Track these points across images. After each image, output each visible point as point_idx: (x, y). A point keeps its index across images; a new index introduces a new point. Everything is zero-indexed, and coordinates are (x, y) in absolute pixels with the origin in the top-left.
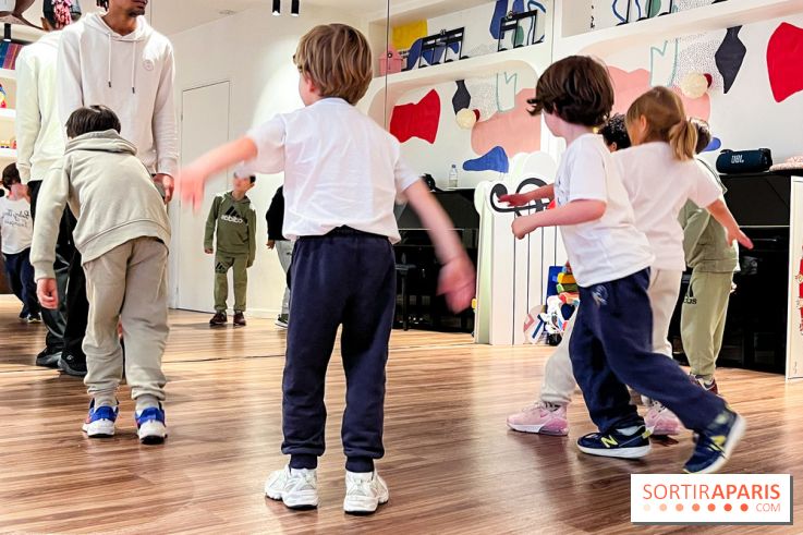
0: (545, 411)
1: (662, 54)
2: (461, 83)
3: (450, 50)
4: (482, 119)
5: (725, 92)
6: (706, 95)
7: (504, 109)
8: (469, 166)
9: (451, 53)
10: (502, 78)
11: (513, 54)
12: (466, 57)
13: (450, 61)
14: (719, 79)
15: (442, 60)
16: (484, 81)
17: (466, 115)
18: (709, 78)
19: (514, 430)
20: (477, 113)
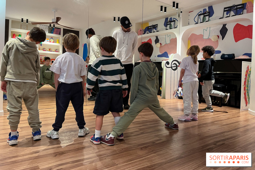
0: (186, 116)
1: (206, 31)
2: (157, 37)
3: (154, 29)
4: (162, 45)
5: (222, 40)
6: (217, 40)
7: (167, 43)
8: (159, 56)
9: (154, 30)
10: (167, 36)
11: (170, 31)
12: (158, 31)
13: (154, 32)
14: (221, 37)
15: (152, 32)
16: (162, 37)
17: (158, 45)
18: (218, 36)
19: (179, 120)
20: (161, 44)
